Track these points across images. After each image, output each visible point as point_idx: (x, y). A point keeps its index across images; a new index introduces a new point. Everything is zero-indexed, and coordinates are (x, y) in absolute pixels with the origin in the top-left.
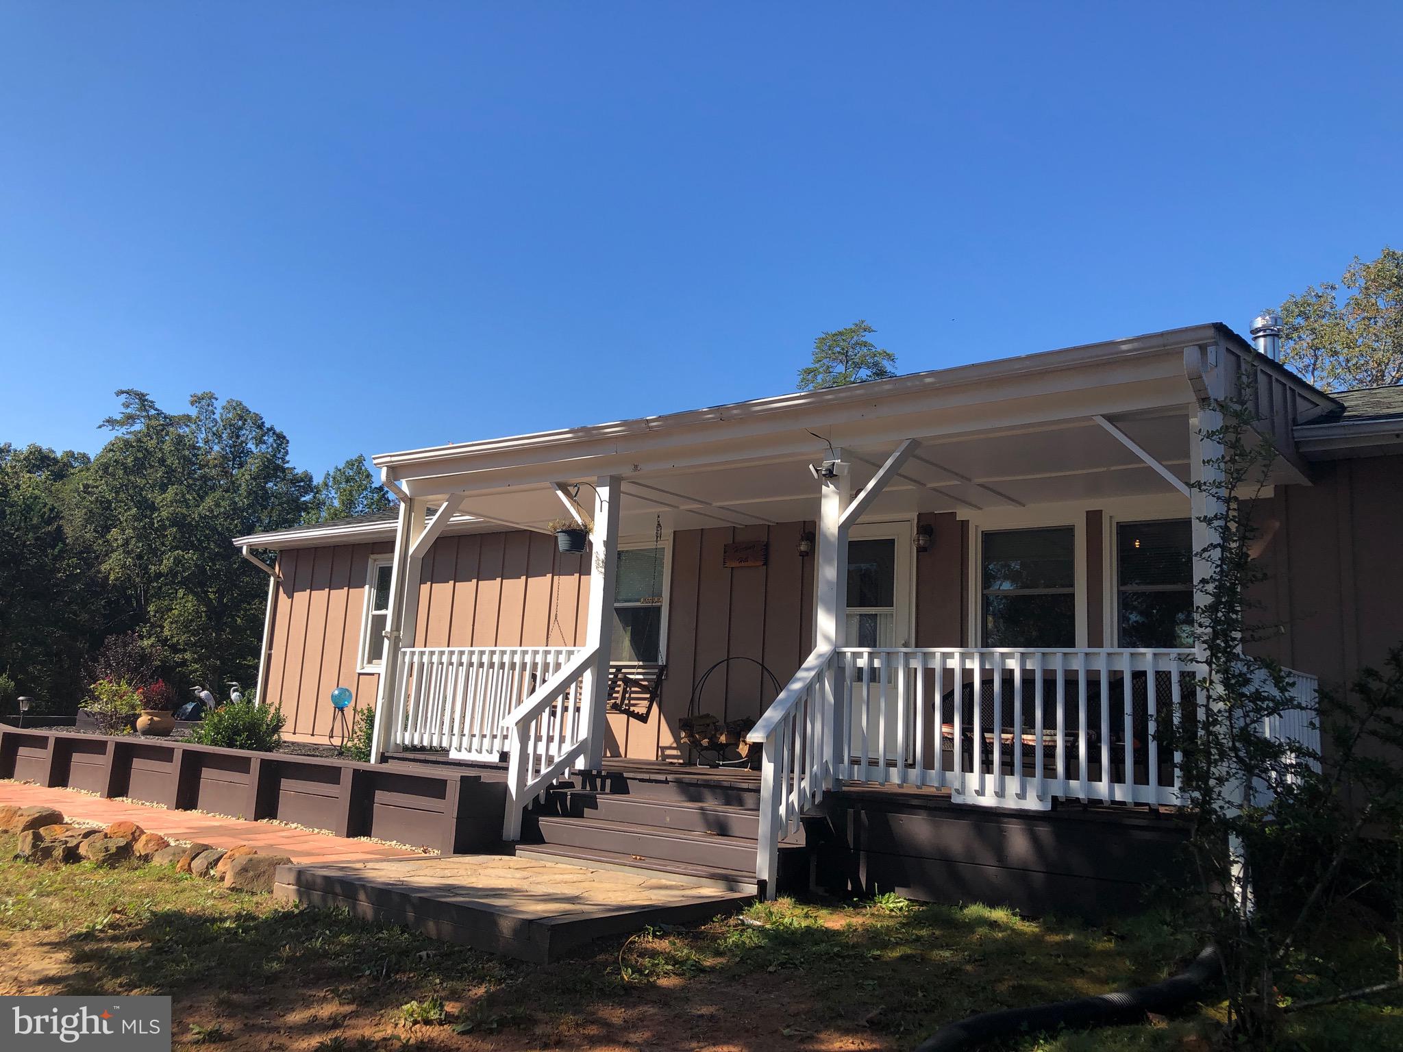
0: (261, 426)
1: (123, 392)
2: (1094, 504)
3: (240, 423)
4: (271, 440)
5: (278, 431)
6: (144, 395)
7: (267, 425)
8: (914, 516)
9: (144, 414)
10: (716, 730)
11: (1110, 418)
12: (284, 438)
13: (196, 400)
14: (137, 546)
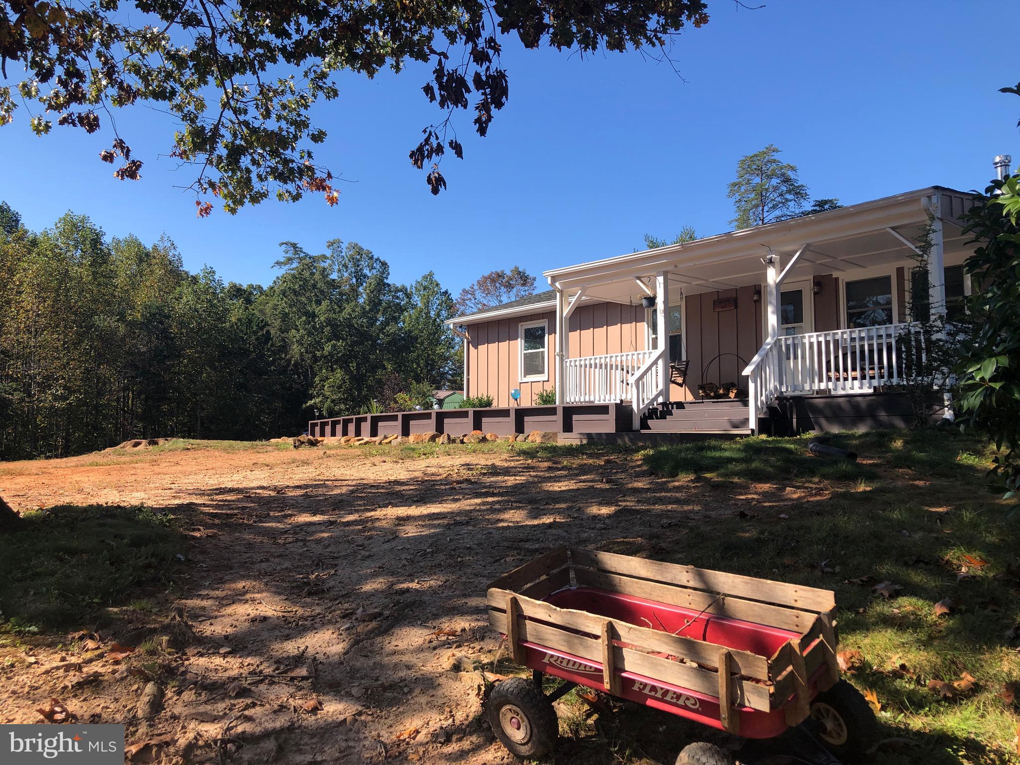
0: (371, 258)
1: (283, 244)
2: (899, 264)
3: (358, 257)
4: (378, 267)
5: (382, 260)
6: (295, 244)
7: (375, 257)
8: (811, 277)
9: (297, 256)
10: (717, 388)
11: (893, 228)
12: (386, 264)
13: (331, 244)
14: (308, 340)
